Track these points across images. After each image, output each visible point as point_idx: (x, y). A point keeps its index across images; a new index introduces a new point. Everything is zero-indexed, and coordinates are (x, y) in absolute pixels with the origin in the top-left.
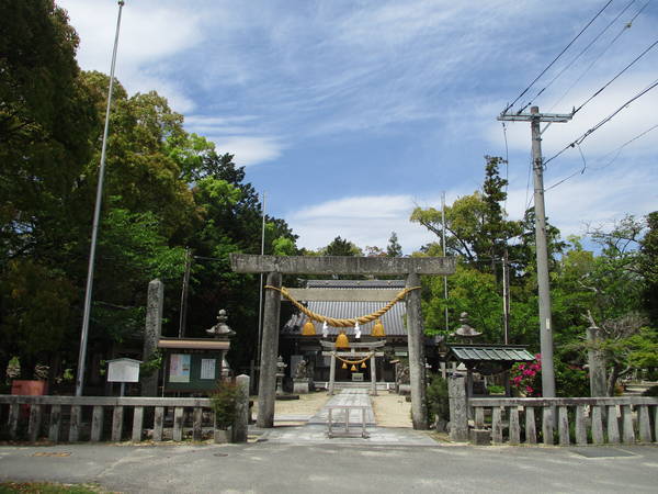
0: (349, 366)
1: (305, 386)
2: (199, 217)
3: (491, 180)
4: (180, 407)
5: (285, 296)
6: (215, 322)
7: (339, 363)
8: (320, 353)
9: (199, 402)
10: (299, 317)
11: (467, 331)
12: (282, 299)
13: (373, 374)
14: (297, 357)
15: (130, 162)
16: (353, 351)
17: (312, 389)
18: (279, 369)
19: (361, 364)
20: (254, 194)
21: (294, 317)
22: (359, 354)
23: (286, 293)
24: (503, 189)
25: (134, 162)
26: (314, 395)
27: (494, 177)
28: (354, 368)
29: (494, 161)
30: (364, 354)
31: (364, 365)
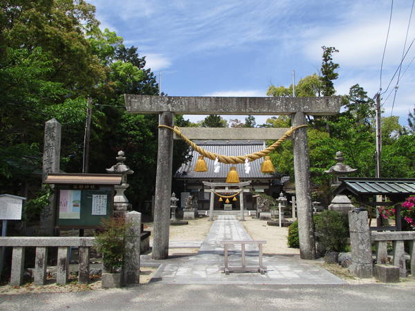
0: (224, 199)
1: (192, 214)
2: (111, 88)
3: (327, 64)
4: (64, 247)
5: (177, 135)
6: (115, 162)
7: (216, 197)
8: (202, 190)
9: (84, 241)
10: (186, 164)
11: (343, 168)
12: (175, 137)
13: (242, 205)
14: (185, 193)
15: (47, 33)
16: (227, 189)
17: (197, 216)
18: (172, 202)
19: (233, 198)
20: (153, 77)
21: (184, 165)
22: (231, 191)
23: (179, 132)
24: (335, 71)
25: (51, 33)
26: (199, 220)
27: (328, 62)
28: (227, 201)
29: (329, 51)
30: (235, 191)
31: (235, 199)
